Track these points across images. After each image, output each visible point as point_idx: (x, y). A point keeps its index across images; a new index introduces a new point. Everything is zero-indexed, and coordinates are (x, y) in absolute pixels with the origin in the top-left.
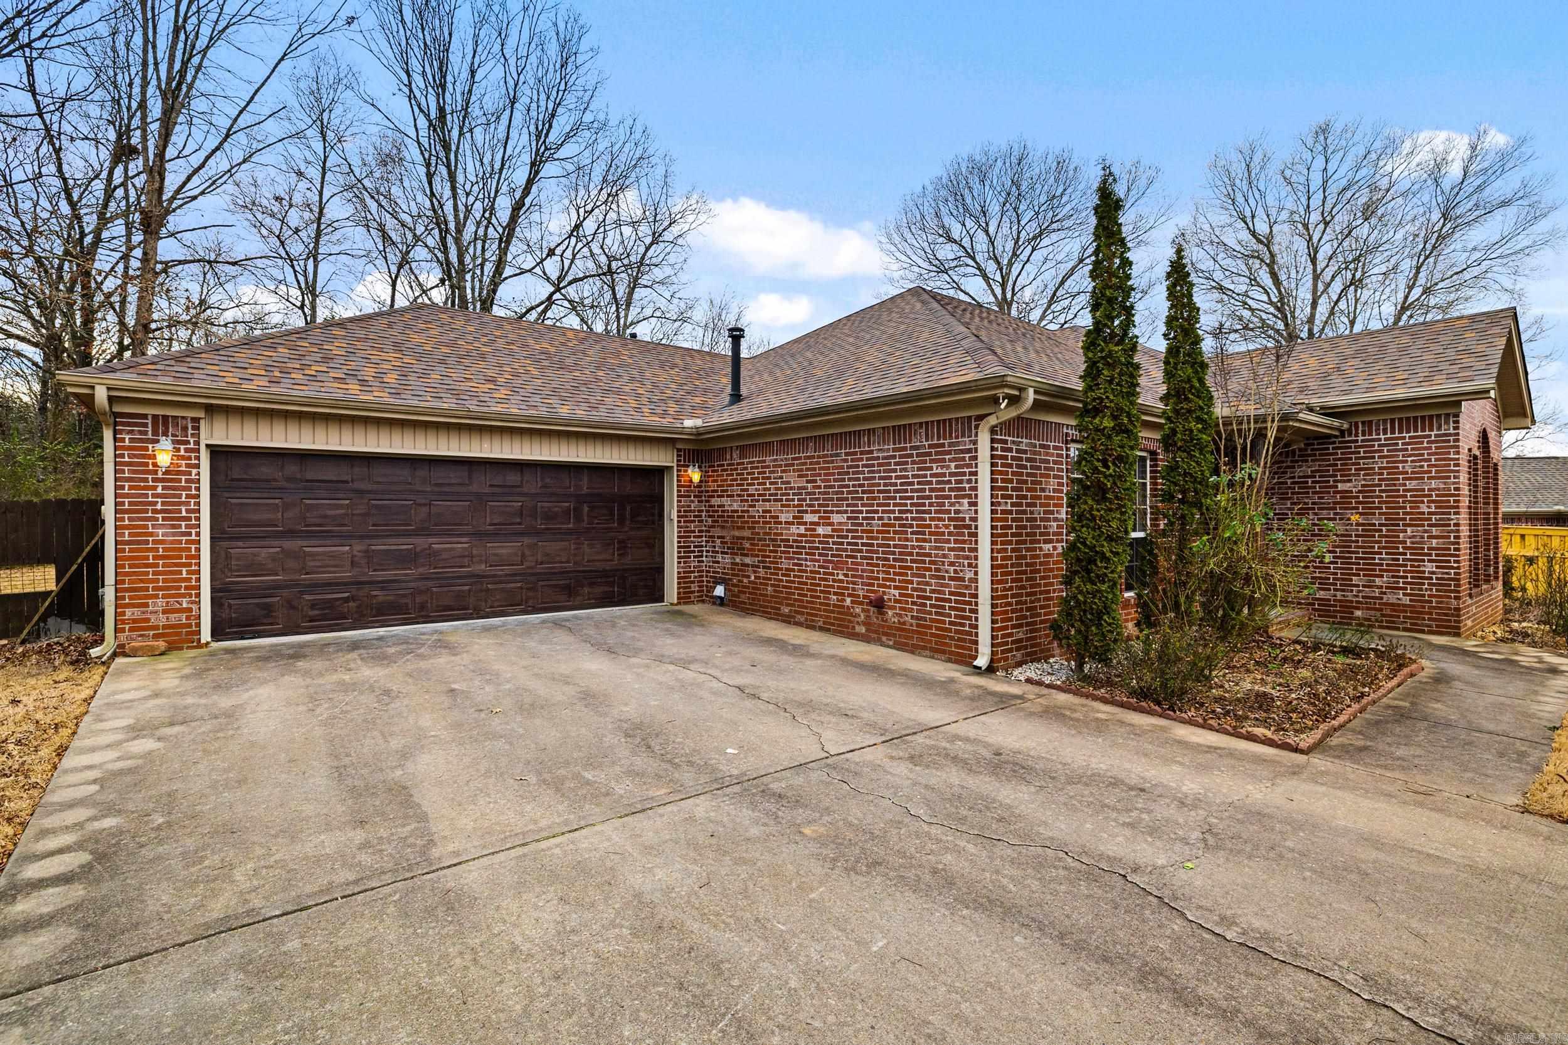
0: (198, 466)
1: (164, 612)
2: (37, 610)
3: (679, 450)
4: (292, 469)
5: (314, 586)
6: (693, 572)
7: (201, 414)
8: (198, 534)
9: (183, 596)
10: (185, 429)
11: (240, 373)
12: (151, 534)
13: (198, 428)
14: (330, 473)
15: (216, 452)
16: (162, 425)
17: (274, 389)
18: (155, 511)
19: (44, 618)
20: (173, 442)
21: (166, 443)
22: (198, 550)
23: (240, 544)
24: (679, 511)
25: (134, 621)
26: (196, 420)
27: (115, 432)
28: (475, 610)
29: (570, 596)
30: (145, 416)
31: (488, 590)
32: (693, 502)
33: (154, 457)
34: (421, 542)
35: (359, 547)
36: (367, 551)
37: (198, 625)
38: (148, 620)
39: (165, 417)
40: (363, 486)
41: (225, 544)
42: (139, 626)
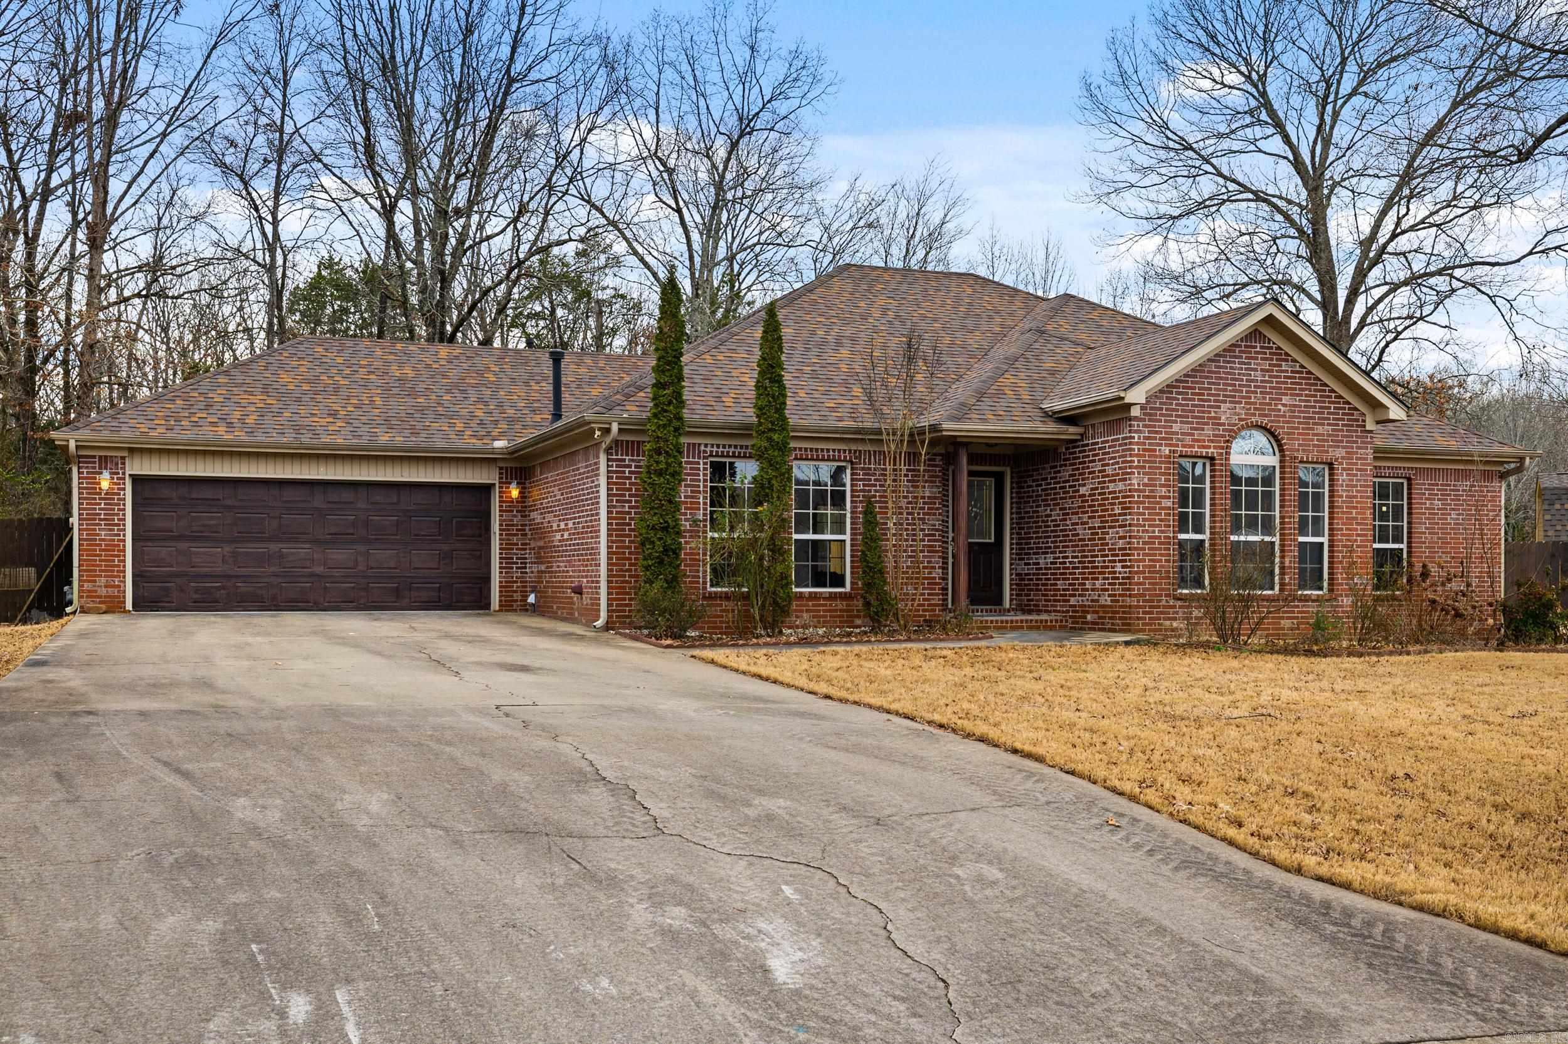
0: (124, 489)
1: (106, 587)
2: (25, 603)
3: (501, 468)
4: (183, 490)
5: (198, 577)
6: (516, 582)
7: (125, 454)
8: (124, 535)
9: (115, 577)
10: (117, 464)
11: (150, 424)
12: (98, 535)
13: (124, 464)
14: (208, 493)
15: (136, 480)
16: (104, 462)
17: (169, 435)
18: (100, 520)
19: (29, 609)
20: (111, 473)
21: (106, 475)
22: (124, 546)
23: (150, 544)
24: (501, 525)
25: (89, 591)
26: (123, 458)
27: (79, 468)
28: (315, 603)
29: (398, 597)
30: (94, 457)
31: (326, 588)
32: (515, 516)
33: (99, 483)
34: (274, 547)
35: (227, 549)
36: (233, 552)
37: (124, 597)
38: (96, 591)
39: (106, 457)
40: (229, 502)
41: (141, 544)
42: (91, 594)
